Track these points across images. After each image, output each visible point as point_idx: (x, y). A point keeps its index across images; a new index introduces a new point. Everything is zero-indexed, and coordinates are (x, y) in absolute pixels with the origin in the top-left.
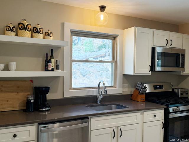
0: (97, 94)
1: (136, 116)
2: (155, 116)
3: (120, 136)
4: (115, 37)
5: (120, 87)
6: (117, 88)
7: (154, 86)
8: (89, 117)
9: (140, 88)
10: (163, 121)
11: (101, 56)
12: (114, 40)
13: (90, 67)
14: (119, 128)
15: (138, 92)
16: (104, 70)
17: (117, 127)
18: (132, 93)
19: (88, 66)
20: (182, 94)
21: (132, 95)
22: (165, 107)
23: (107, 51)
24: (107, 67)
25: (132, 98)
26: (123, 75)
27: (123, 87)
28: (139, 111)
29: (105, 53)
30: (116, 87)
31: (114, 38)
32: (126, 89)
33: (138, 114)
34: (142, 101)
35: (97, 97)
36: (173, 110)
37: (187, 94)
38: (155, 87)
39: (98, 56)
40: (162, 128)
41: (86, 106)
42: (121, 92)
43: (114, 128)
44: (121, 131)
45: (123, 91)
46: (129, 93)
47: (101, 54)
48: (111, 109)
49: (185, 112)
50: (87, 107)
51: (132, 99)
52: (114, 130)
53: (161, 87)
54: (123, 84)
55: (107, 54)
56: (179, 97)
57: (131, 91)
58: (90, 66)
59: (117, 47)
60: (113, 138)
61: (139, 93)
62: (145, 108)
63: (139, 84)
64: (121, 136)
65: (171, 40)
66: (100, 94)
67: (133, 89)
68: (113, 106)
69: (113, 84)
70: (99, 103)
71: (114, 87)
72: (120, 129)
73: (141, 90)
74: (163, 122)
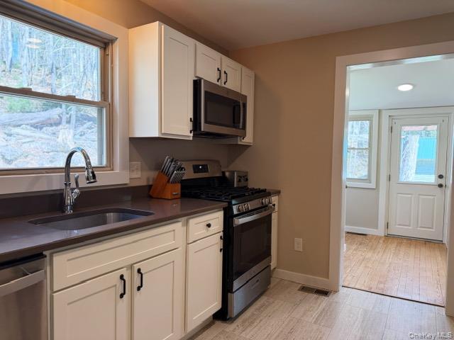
0: (64, 187)
1: (174, 230)
2: (209, 226)
3: (139, 288)
4: (108, 43)
5: (123, 168)
6: (117, 170)
7: (193, 166)
8: (44, 253)
9: (171, 169)
10: (222, 234)
11: (49, 122)
12: (105, 49)
13: (25, 143)
14: (136, 267)
15: (167, 178)
16: (59, 149)
17: (131, 266)
18: (151, 183)
19: (19, 141)
20: (239, 181)
21: (150, 187)
22: (225, 204)
23: (64, 113)
24: (66, 144)
25: (151, 193)
26: (130, 138)
27: (131, 170)
28: (179, 219)
29: (59, 116)
30: (113, 170)
31: (104, 43)
32: (137, 175)
33: (178, 226)
34: (176, 197)
35: (62, 194)
36: (239, 210)
37: (247, 180)
38: (196, 169)
39: (43, 121)
40: (221, 251)
41: (31, 222)
42: (127, 181)
43: (124, 271)
44: (142, 275)
45: (130, 179)
46: (143, 183)
47: (50, 119)
48: (105, 223)
49: (255, 212)
50: (35, 223)
51: (151, 197)
52: (122, 277)
53: (205, 169)
54: (130, 161)
55: (64, 120)
56: (235, 186)
57: (148, 179)
58: (24, 141)
59: (112, 68)
60: (122, 296)
61: (168, 181)
62: (180, 213)
63: (167, 159)
64: (142, 286)
65: (225, 72)
66: (73, 185)
67: (153, 174)
68: (111, 216)
69: (104, 163)
70: (69, 211)
71: (109, 169)
72: (139, 271)
73: (172, 173)
74: (221, 237)
